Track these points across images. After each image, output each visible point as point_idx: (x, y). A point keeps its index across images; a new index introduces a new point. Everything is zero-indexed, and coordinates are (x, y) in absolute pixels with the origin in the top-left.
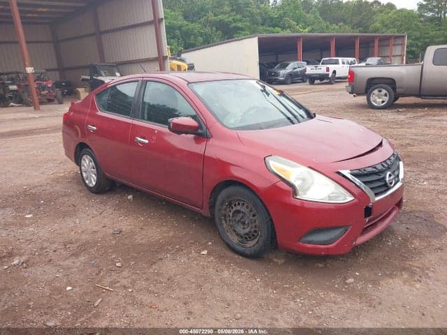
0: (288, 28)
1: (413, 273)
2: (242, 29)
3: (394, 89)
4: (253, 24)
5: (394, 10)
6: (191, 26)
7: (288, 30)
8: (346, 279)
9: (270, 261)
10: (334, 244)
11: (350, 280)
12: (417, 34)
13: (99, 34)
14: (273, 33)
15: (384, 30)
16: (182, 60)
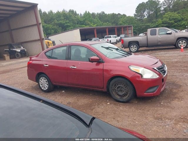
0: (88, 25)
1: (178, 99)
2: (70, 26)
3: (139, 45)
4: (74, 24)
5: (126, 17)
6: (48, 26)
7: (88, 26)
8: (160, 103)
9: (133, 102)
10: (156, 92)
11: (162, 103)
12: (136, 25)
13: (10, 31)
14: (82, 27)
15: (123, 24)
16: (50, 40)
